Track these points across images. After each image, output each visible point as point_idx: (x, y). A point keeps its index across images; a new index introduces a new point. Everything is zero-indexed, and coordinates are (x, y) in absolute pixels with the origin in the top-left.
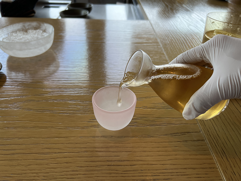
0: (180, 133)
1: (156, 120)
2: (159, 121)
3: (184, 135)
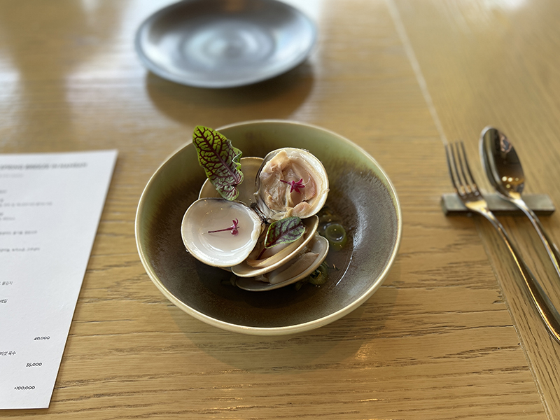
0: (478, 350)
1: (426, 317)
2: (432, 320)
3: (486, 356)
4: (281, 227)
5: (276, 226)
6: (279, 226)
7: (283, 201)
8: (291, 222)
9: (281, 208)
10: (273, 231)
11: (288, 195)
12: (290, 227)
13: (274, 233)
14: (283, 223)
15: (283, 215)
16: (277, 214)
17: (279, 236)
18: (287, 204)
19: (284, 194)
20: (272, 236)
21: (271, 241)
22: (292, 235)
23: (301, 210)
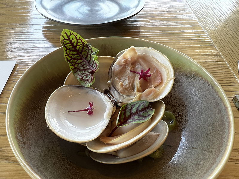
4: (131, 109)
5: (126, 108)
6: (130, 108)
7: (133, 88)
8: (140, 105)
9: (130, 93)
10: (124, 112)
11: (137, 83)
12: (140, 109)
13: (125, 114)
14: (132, 105)
15: (132, 99)
16: (127, 98)
17: (130, 117)
18: (136, 90)
19: (133, 82)
20: (123, 116)
21: (122, 121)
22: (142, 116)
23: (149, 94)
